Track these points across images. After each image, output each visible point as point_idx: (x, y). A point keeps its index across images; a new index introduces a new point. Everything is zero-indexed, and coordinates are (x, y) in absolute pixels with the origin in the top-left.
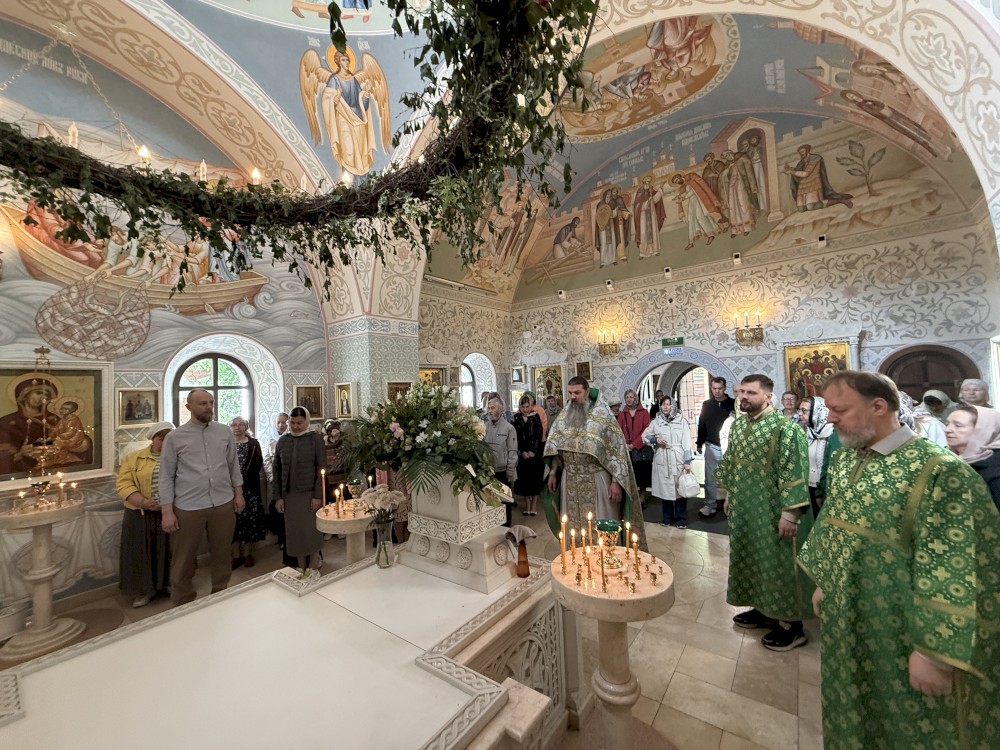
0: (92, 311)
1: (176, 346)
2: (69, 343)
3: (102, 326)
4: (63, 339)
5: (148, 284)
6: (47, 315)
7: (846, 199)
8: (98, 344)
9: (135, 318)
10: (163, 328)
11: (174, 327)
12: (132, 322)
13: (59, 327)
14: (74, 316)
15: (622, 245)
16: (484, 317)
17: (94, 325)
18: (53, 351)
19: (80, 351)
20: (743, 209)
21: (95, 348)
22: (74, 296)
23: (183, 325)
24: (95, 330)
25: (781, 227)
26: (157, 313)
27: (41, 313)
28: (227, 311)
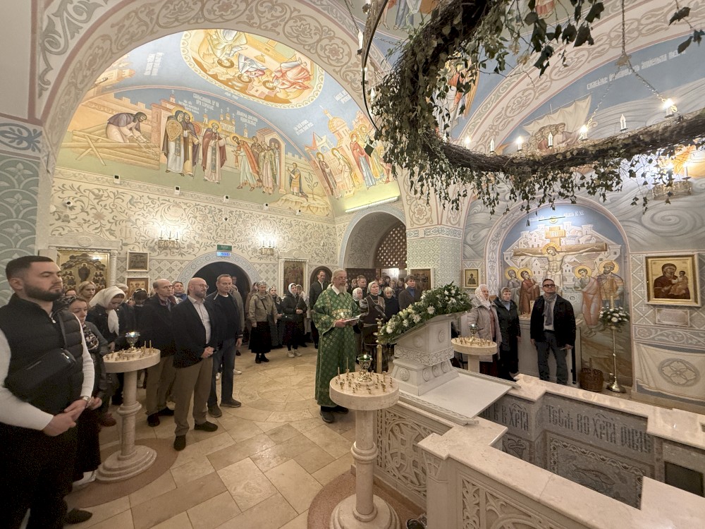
7: (306, 196)
15: (189, 162)
20: (269, 179)
25: (284, 198)
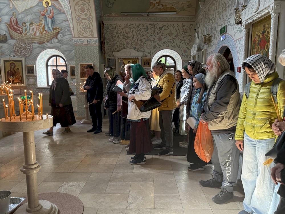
0: (21, 45)
1: (38, 53)
2: (18, 54)
3: (23, 49)
4: (17, 53)
5: (31, 37)
6: (14, 48)
8: (23, 54)
9: (29, 46)
10: (35, 49)
11: (38, 48)
12: (29, 47)
13: (16, 50)
14: (18, 47)
16: (171, 28)
17: (22, 49)
18: (16, 56)
19: (20, 56)
21: (23, 55)
22: (18, 42)
23: (40, 47)
24: (22, 50)
26: (34, 44)
27: (13, 47)
28: (50, 42)
